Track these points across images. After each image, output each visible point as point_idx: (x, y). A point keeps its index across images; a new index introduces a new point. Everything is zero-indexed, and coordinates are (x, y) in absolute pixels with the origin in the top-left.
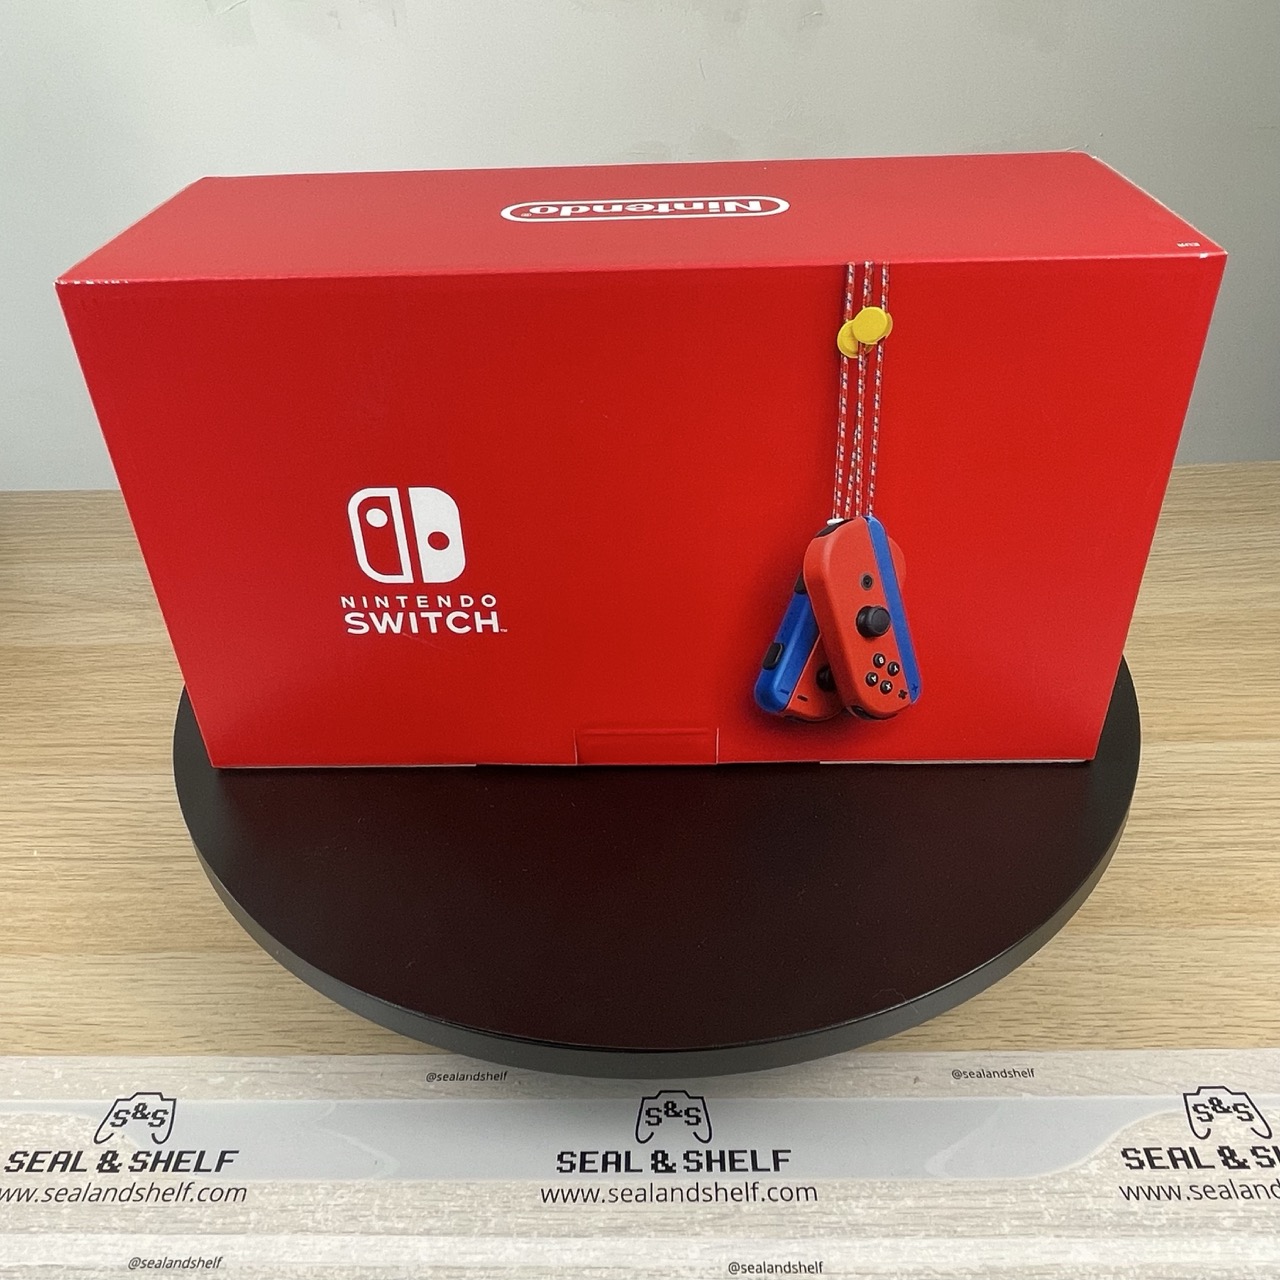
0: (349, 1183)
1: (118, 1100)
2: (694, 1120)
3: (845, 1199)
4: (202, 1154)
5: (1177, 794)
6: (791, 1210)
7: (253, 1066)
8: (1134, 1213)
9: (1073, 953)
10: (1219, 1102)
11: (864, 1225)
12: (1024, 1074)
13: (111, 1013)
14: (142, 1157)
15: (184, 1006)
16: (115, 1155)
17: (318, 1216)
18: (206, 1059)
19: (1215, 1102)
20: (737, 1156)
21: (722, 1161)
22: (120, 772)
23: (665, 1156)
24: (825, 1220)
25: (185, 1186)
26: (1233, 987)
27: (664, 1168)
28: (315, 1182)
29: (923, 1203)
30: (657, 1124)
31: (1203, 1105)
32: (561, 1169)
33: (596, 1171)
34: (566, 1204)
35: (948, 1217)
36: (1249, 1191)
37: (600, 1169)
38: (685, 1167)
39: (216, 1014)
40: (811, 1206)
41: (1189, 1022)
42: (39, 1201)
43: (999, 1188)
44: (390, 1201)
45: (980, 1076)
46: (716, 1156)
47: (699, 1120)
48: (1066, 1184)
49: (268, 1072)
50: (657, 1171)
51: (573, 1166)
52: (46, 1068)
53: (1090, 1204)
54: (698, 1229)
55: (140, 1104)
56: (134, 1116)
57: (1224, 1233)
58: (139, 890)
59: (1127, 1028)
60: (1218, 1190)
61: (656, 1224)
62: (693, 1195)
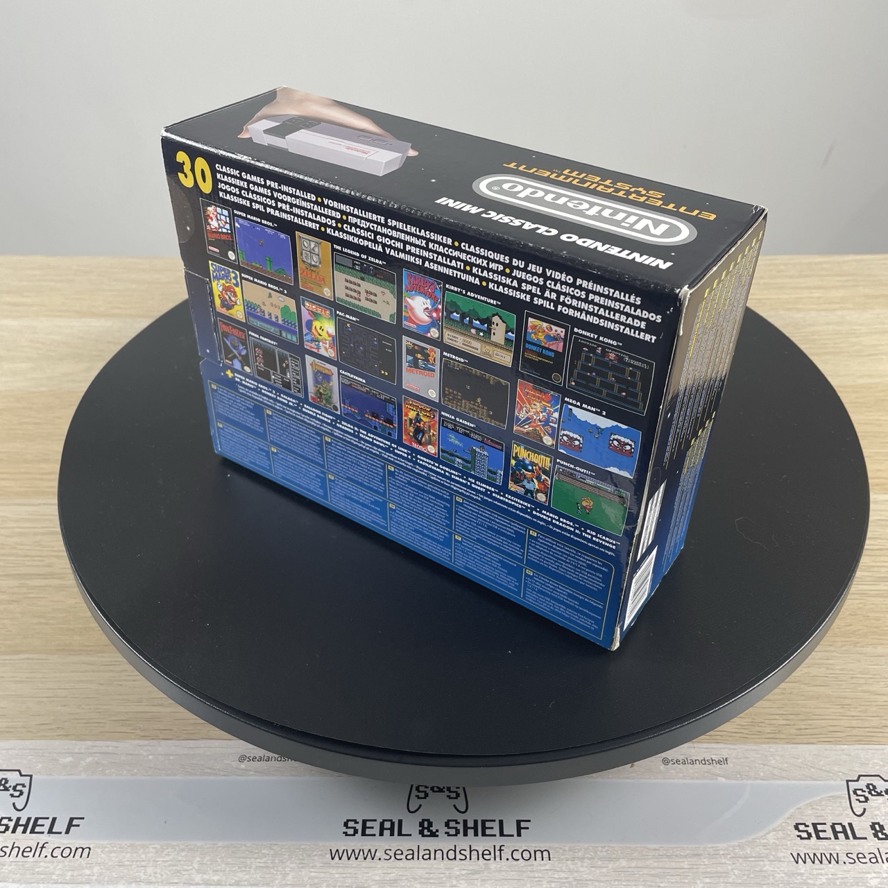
0: (174, 843)
2: (454, 795)
3: (573, 860)
4: (54, 819)
6: (529, 868)
7: (95, 748)
8: (801, 874)
10: (874, 787)
11: (587, 880)
12: (719, 762)
15: (38, 699)
17: (150, 870)
18: (57, 742)
19: (871, 787)
20: (488, 824)
21: (476, 828)
23: (430, 824)
24: (556, 876)
25: (40, 845)
27: (429, 833)
28: (147, 843)
30: (425, 798)
32: (346, 834)
33: (374, 835)
34: (350, 862)
37: (378, 834)
38: (446, 833)
39: (65, 706)
40: (546, 865)
41: (855, 723)
43: (696, 852)
44: (208, 858)
45: (684, 763)
46: (470, 824)
47: (458, 795)
48: (748, 850)
49: (109, 753)
50: (423, 836)
51: (356, 831)
53: (767, 866)
54: (454, 882)
55: (3, 779)
59: (803, 727)
60: (868, 857)
61: (421, 878)
62: (451, 855)
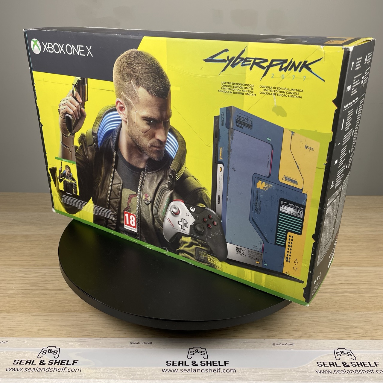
0: (109, 368)
1: (43, 348)
2: (203, 354)
3: (243, 372)
4: (68, 361)
5: (337, 280)
6: (229, 375)
7: (81, 340)
8: (319, 376)
9: (306, 317)
10: (343, 352)
11: (248, 378)
12: (291, 345)
13: (39, 327)
14: (51, 361)
15: (61, 326)
16: (44, 361)
17: (102, 375)
18: (68, 338)
19: (342, 352)
20: (215, 362)
21: (211, 363)
22: (37, 268)
23: (195, 362)
24: (238, 377)
25: (64, 368)
26: (349, 326)
28: (100, 367)
29: (264, 373)
30: (193, 355)
31: (339, 353)
32: (167, 365)
34: (169, 373)
35: (270, 376)
36: (349, 372)
37: (178, 365)
39: (70, 328)
40: (234, 374)
41: (336, 334)
42: (23, 371)
43: (284, 370)
44: (121, 372)
45: (280, 345)
46: (209, 362)
47: (204, 354)
48: (302, 370)
49: (85, 342)
50: (193, 365)
51: (170, 364)
52: (22, 340)
53: (308, 374)
54: (204, 379)
55: (50, 349)
56: (48, 352)
57: (342, 381)
58: (46, 297)
60: (341, 372)
61: (193, 377)
62: (203, 371)
